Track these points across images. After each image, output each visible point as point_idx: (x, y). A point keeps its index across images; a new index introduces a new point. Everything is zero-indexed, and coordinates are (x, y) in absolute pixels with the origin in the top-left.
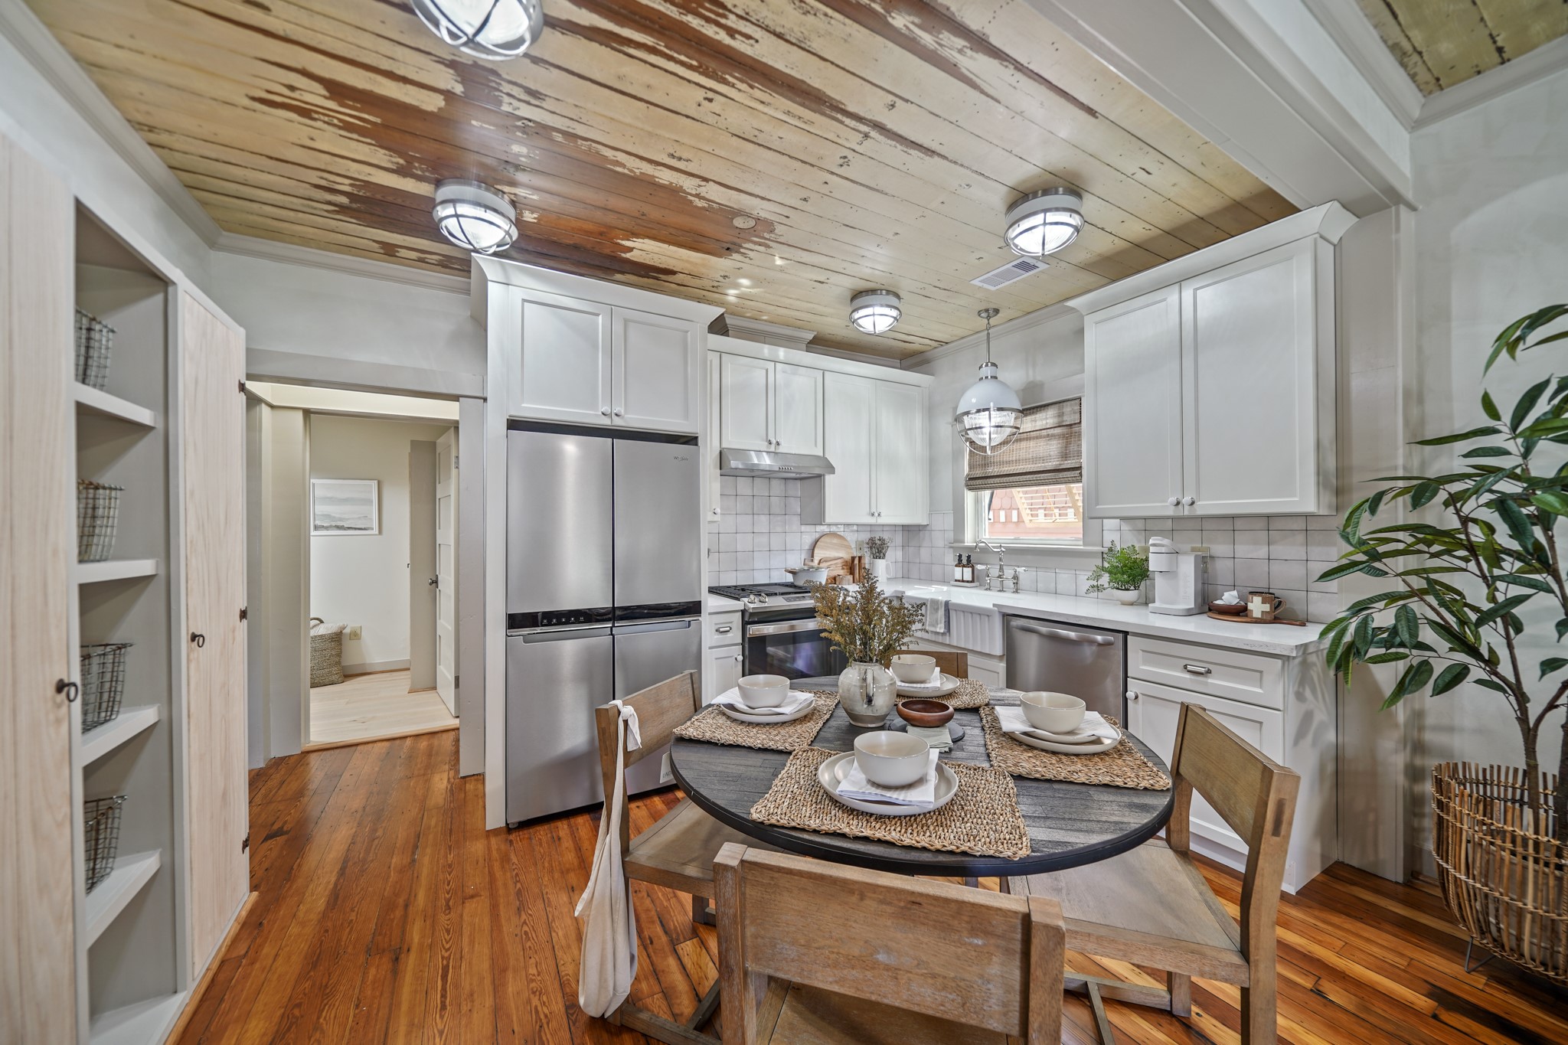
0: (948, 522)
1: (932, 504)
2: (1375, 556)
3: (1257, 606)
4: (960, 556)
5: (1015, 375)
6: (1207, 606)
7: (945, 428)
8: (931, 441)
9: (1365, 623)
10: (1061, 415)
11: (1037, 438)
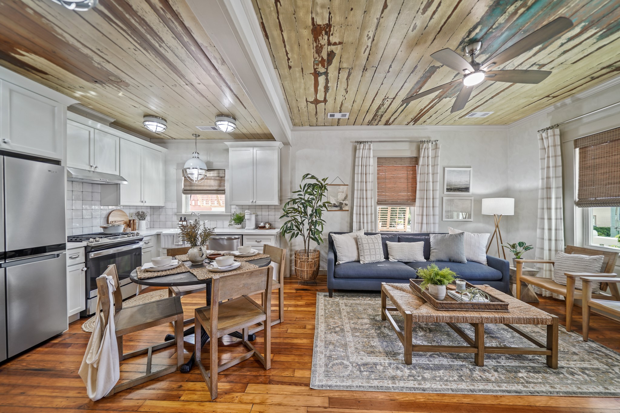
0: (175, 205)
1: (166, 198)
2: (288, 213)
3: (267, 226)
4: (181, 218)
5: (204, 157)
6: (257, 227)
7: (173, 171)
8: (166, 174)
9: (287, 226)
10: (219, 173)
11: (211, 179)
